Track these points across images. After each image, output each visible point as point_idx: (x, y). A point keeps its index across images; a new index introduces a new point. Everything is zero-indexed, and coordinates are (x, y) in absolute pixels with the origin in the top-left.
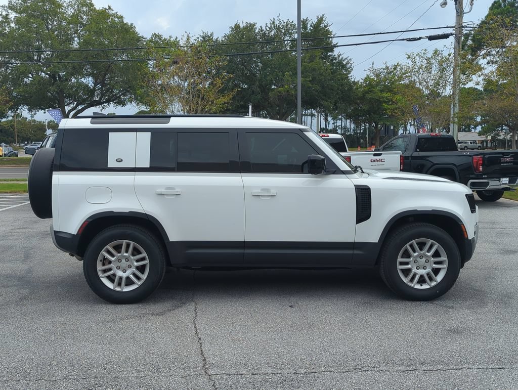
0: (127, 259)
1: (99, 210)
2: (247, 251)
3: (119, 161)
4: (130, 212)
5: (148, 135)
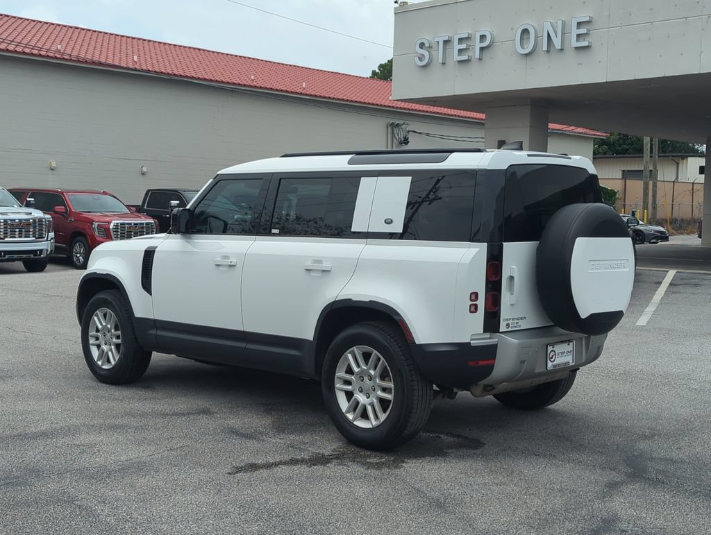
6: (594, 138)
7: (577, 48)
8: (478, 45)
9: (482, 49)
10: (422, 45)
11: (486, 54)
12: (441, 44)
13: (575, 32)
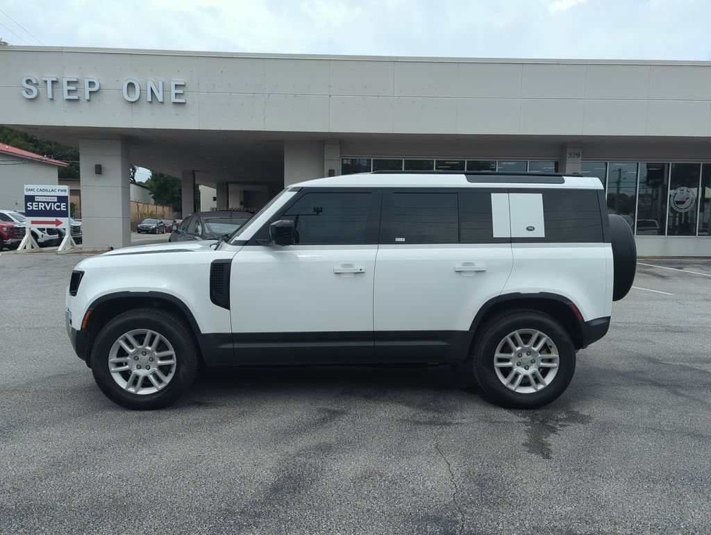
6: (59, 166)
7: (174, 103)
8: (88, 89)
9: (91, 92)
10: (28, 81)
11: (94, 97)
12: (49, 84)
13: (174, 91)
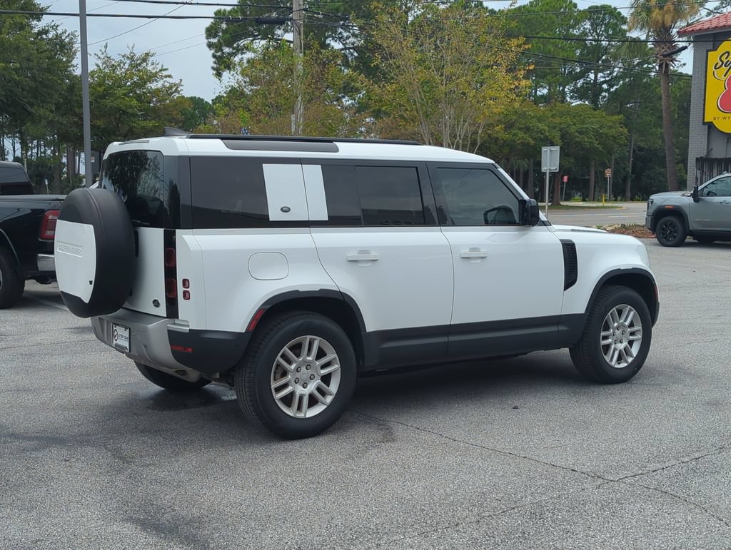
0: (308, 366)
1: (276, 290)
2: (453, 338)
3: (285, 210)
4: (321, 290)
5: (318, 169)
